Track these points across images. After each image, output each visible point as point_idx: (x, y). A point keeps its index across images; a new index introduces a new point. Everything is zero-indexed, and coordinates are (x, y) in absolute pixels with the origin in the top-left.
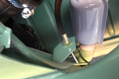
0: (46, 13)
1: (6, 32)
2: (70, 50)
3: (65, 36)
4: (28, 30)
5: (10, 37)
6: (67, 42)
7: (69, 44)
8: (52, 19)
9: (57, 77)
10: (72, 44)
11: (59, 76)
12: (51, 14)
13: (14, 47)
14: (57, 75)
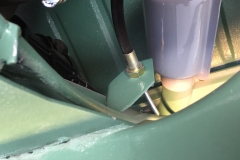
0: (93, 14)
1: (7, 31)
2: (142, 85)
3: (132, 57)
4: (56, 48)
5: (16, 41)
6: (136, 70)
7: (140, 73)
8: (105, 28)
9: (116, 133)
10: (145, 73)
11: (120, 132)
12: (104, 17)
13: (25, 67)
14: (116, 131)
